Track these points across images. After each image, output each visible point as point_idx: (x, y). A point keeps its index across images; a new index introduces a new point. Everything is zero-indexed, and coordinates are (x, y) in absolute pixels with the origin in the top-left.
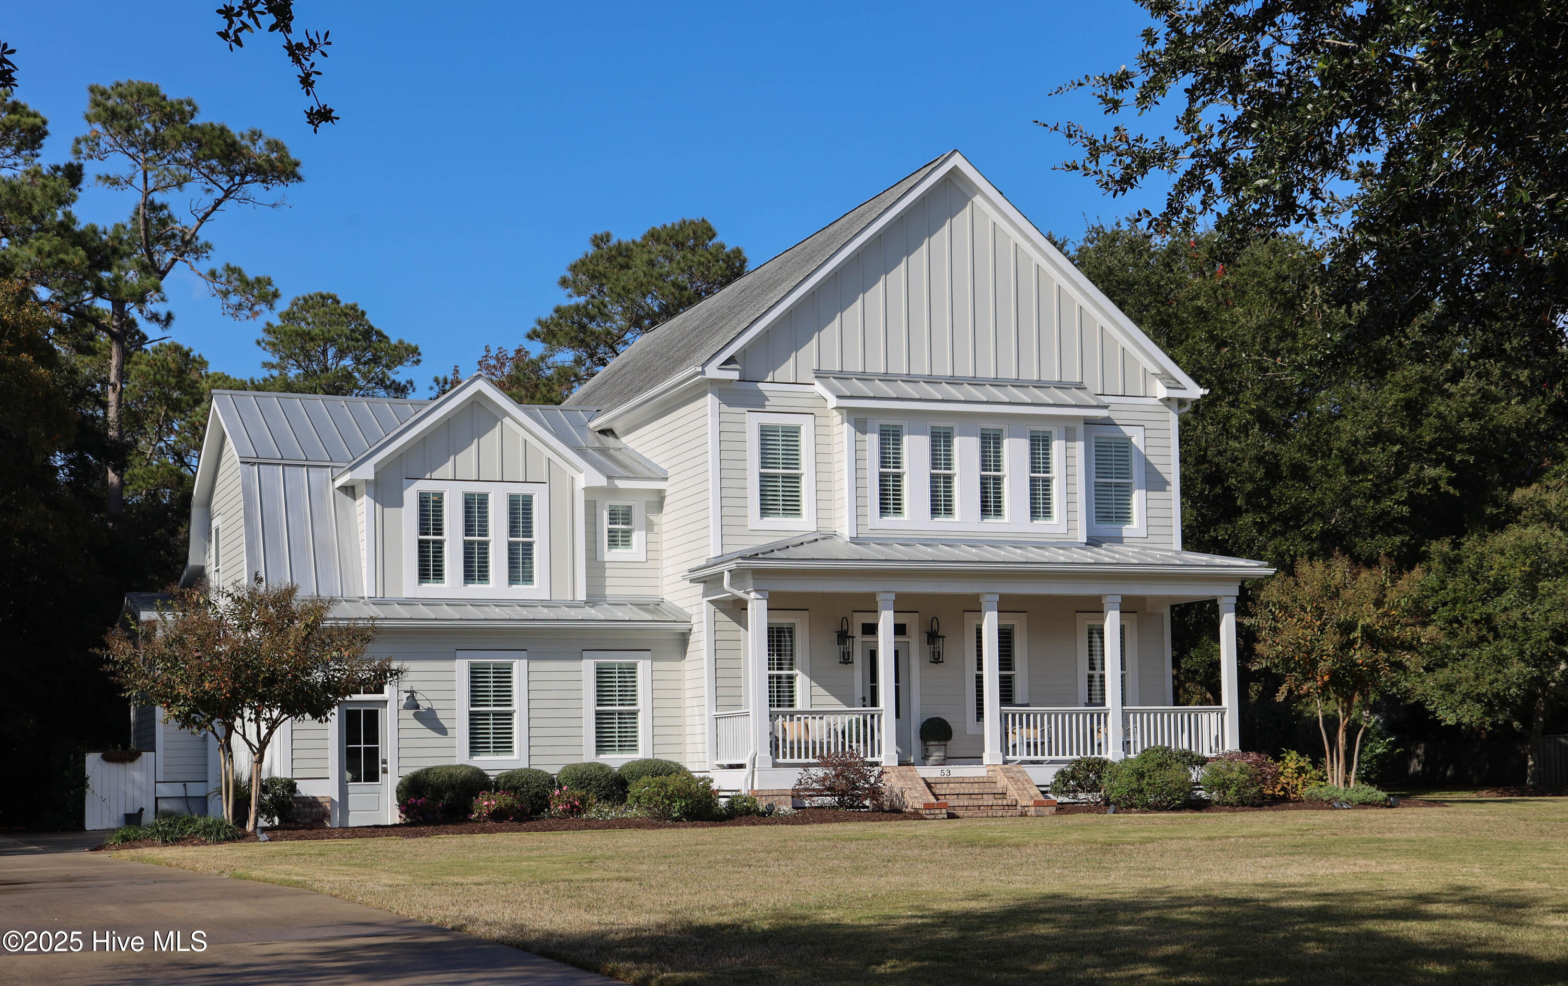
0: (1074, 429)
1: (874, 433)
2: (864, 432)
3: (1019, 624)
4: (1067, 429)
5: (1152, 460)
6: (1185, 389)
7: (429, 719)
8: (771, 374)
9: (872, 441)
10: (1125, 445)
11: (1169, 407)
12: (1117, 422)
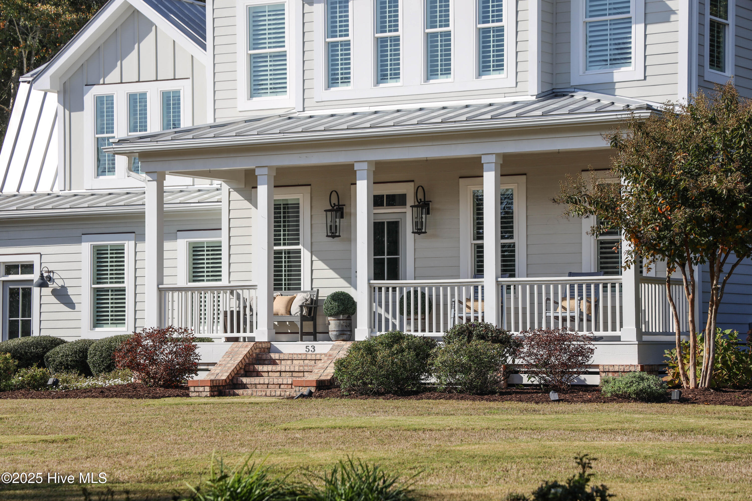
3: (517, 186)
7: (62, 295)
9: (319, 11)
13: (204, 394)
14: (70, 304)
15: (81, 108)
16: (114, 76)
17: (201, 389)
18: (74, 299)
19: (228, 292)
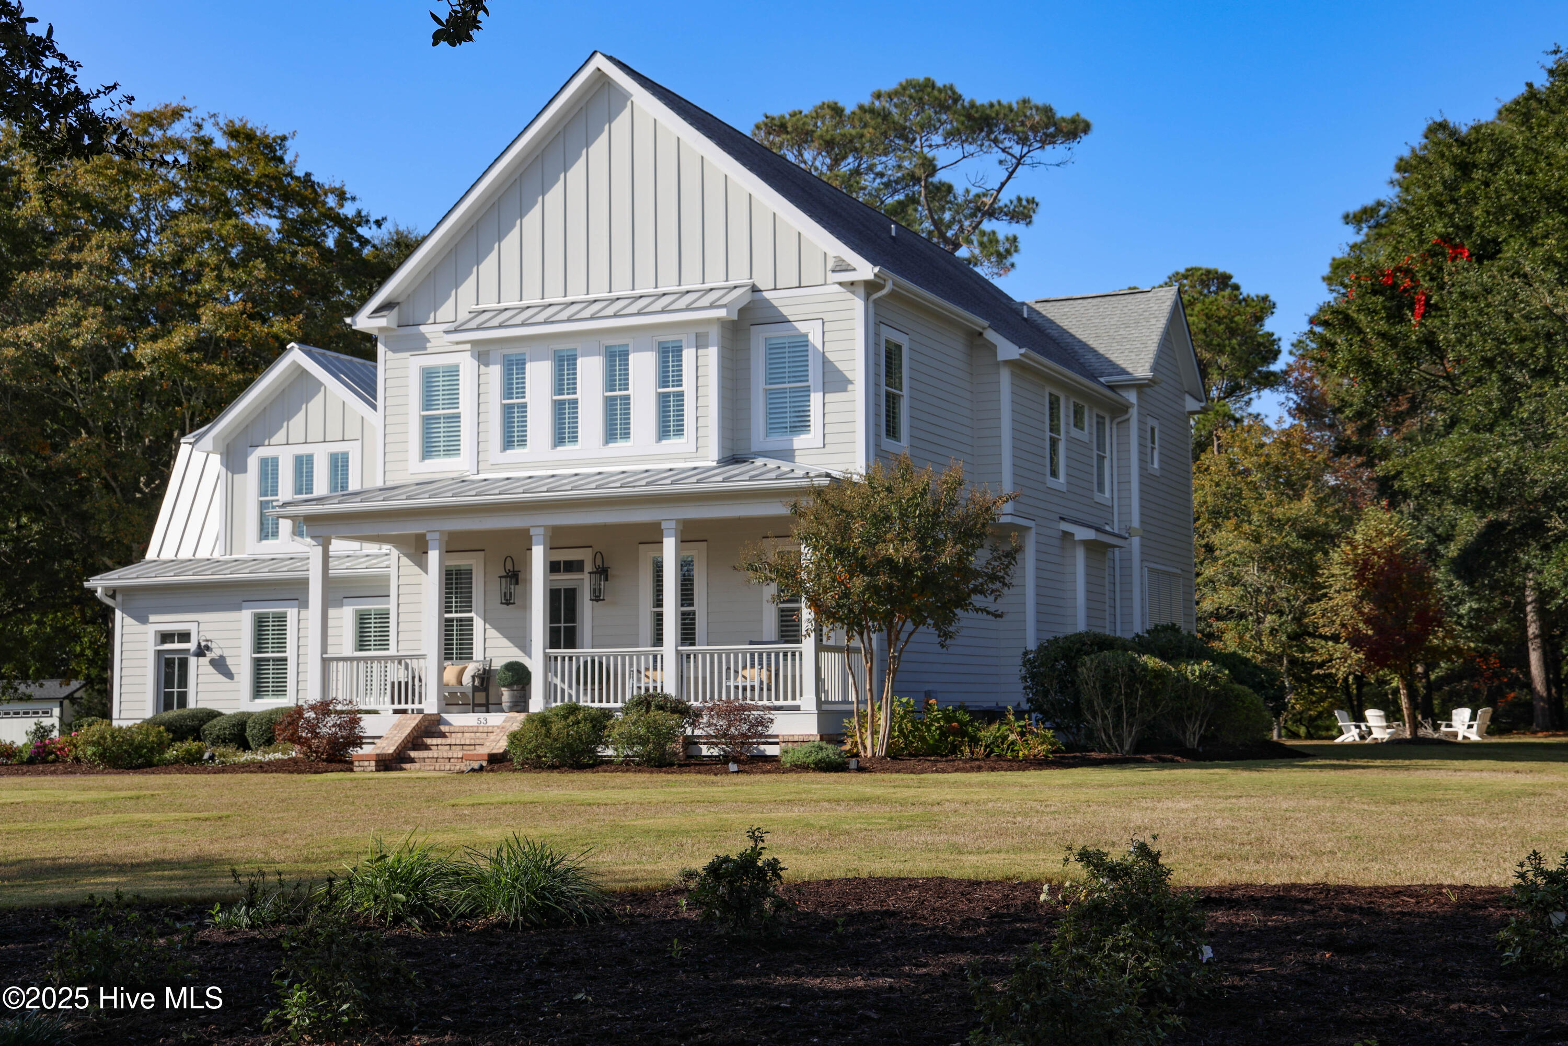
0: (706, 335)
1: (495, 364)
2: (487, 365)
3: (697, 553)
4: (697, 336)
5: (830, 356)
6: (854, 270)
7: (220, 665)
8: (432, 315)
9: (495, 372)
10: (802, 343)
11: (853, 293)
12: (791, 318)
13: (369, 769)
14: (229, 675)
15: (244, 470)
16: (280, 437)
17: (366, 763)
18: (233, 669)
19: (396, 661)
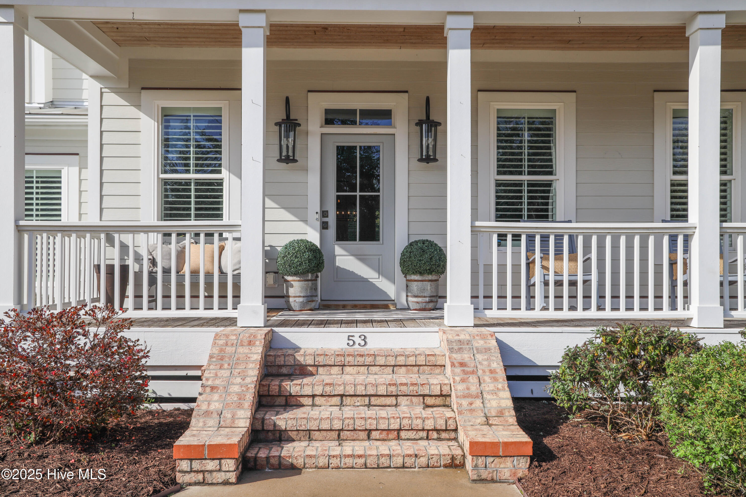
3: (563, 106)
19: (103, 236)
